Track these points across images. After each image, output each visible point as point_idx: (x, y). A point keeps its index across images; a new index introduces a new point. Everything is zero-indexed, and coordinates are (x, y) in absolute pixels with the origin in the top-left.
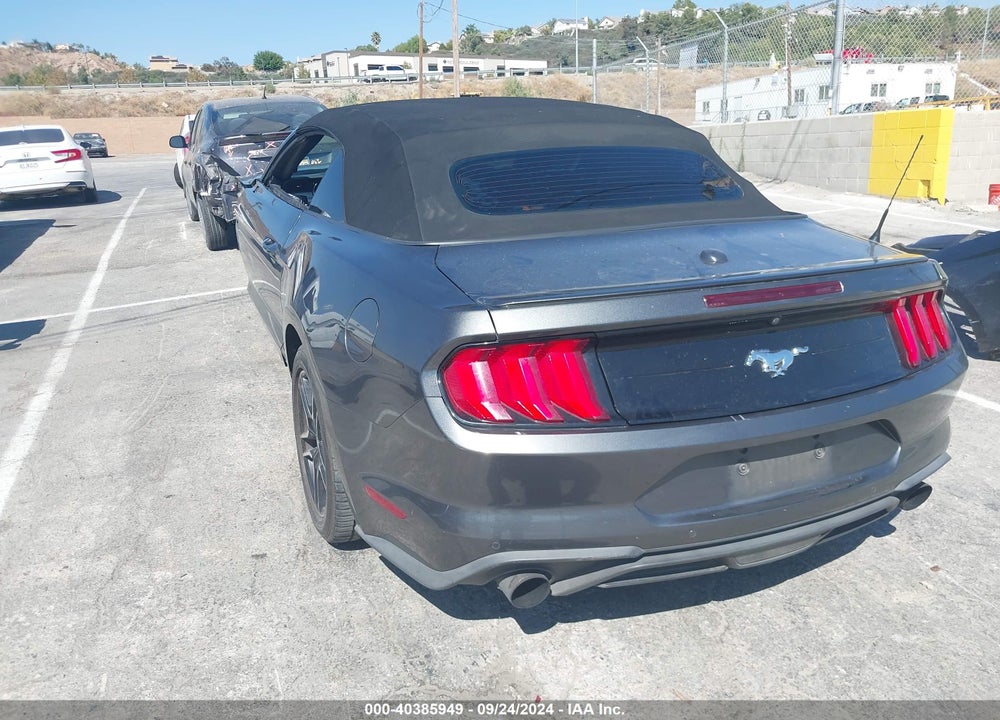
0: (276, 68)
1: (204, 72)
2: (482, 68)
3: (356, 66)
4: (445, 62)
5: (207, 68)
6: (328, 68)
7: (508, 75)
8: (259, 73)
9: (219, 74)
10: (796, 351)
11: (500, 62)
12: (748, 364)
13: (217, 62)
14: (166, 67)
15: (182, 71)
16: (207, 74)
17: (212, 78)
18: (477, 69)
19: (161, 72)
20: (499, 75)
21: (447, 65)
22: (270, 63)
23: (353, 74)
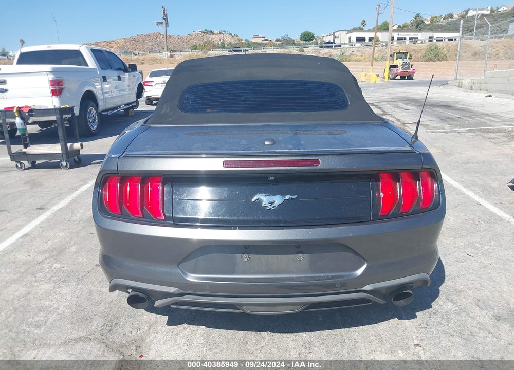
0: (311, 39)
1: (276, 42)
2: (419, 38)
3: (350, 38)
4: (399, 35)
5: (278, 40)
6: (336, 39)
7: (435, 41)
8: (302, 42)
9: (283, 43)
10: (287, 197)
11: (431, 34)
12: (253, 200)
13: (282, 38)
14: (259, 40)
15: (266, 42)
16: (278, 43)
17: (279, 45)
18: (417, 38)
19: (257, 43)
20: (430, 41)
21: (400, 36)
22: (308, 38)
23: (348, 42)
